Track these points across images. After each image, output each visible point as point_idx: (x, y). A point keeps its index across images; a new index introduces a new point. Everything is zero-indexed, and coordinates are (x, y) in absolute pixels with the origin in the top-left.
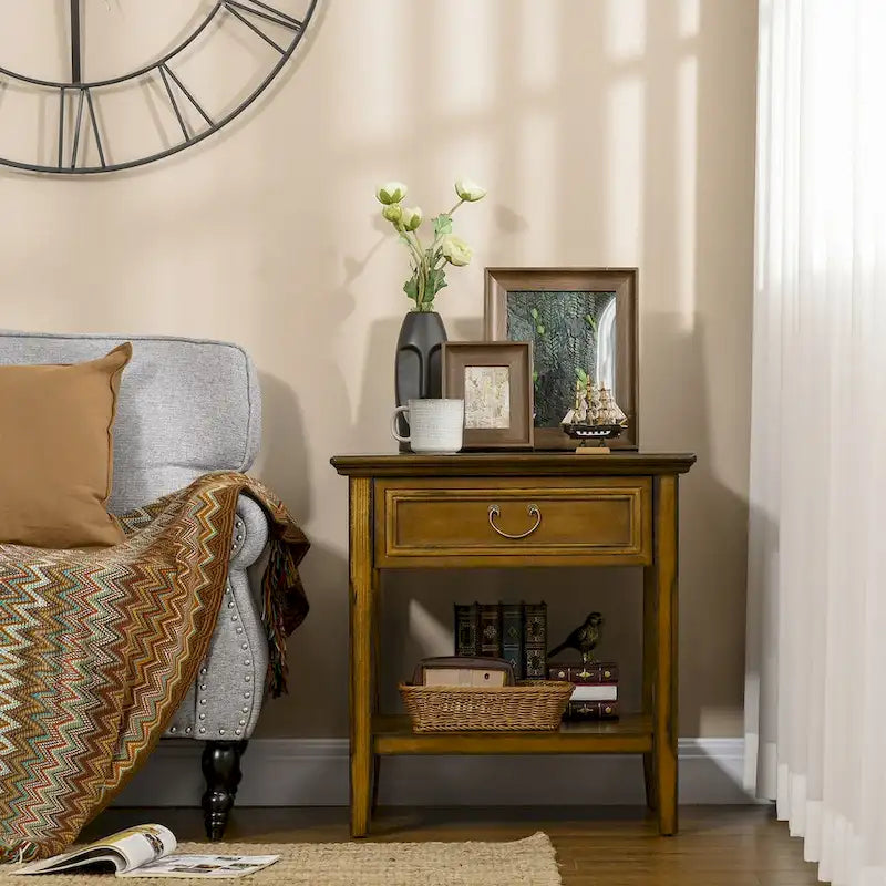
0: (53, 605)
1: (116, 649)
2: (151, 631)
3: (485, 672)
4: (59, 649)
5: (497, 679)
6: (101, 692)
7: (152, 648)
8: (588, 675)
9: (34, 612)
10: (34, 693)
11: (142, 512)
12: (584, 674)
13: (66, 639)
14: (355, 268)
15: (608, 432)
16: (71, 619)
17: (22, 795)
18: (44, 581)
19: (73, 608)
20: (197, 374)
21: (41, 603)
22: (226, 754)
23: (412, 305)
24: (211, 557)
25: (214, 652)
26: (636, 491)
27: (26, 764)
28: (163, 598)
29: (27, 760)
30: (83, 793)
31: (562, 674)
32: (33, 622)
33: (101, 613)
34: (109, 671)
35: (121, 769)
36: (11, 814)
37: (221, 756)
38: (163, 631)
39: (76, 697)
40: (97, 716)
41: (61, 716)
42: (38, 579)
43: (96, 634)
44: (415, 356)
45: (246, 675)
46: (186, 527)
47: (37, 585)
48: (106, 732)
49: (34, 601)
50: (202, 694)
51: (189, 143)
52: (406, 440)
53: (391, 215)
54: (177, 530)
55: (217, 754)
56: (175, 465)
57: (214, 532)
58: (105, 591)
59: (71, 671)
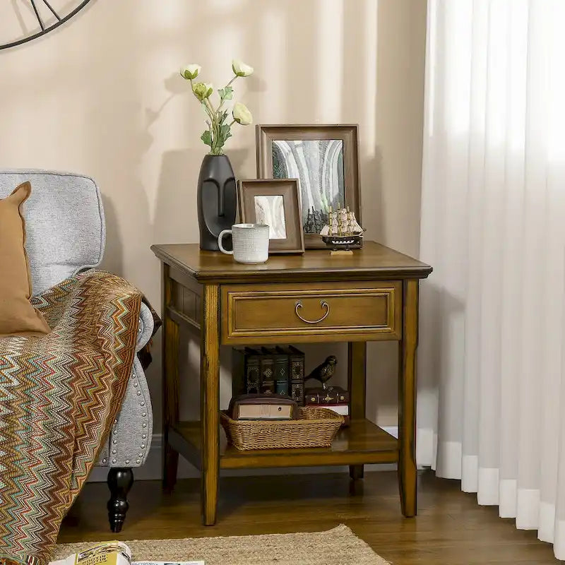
0: (23, 384)
1: (68, 414)
2: (88, 399)
3: (279, 407)
4: (29, 414)
5: (286, 411)
6: (61, 444)
7: (90, 411)
8: (330, 399)
9: (11, 389)
10: (16, 446)
11: (42, 300)
12: (328, 398)
13: (34, 408)
14: (153, 116)
15: (352, 241)
16: (35, 393)
17: (14, 519)
18: (16, 367)
19: (36, 385)
20: (67, 199)
21: (15, 383)
22: (125, 474)
23: (207, 150)
24: (122, 345)
25: (123, 408)
26: (391, 290)
27: (13, 496)
28: (96, 376)
29: (14, 493)
30: (54, 515)
31: (313, 399)
32: (11, 396)
33: (56, 389)
34: (66, 430)
35: (74, 495)
36: (8, 533)
37: (122, 475)
38: (97, 399)
39: (41, 447)
40: (58, 461)
41: (32, 461)
42: (12, 366)
43: (55, 404)
44: (215, 186)
45: (144, 423)
46: (106, 325)
47: (12, 370)
48: (65, 471)
49: (11, 381)
50: (114, 437)
51: (44, 32)
52: (230, 253)
53: (200, 90)
54: (99, 327)
55: (119, 474)
56: (58, 264)
57: (124, 328)
58: (58, 373)
59: (37, 429)
